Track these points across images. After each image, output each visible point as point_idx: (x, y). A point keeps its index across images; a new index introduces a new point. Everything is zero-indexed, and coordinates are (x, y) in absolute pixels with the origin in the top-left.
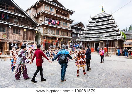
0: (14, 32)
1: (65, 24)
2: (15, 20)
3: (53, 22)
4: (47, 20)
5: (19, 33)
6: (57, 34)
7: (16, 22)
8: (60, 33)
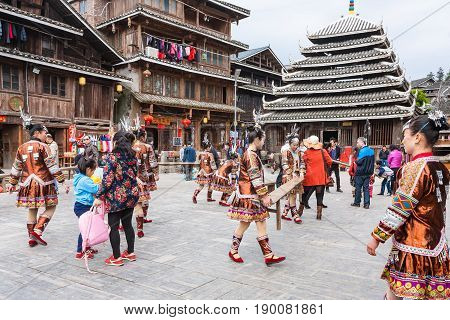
0: (46, 90)
1: (215, 57)
2: (44, 45)
3: (173, 52)
4: (151, 44)
5: (63, 94)
6: (187, 97)
7: (47, 53)
8: (198, 94)
